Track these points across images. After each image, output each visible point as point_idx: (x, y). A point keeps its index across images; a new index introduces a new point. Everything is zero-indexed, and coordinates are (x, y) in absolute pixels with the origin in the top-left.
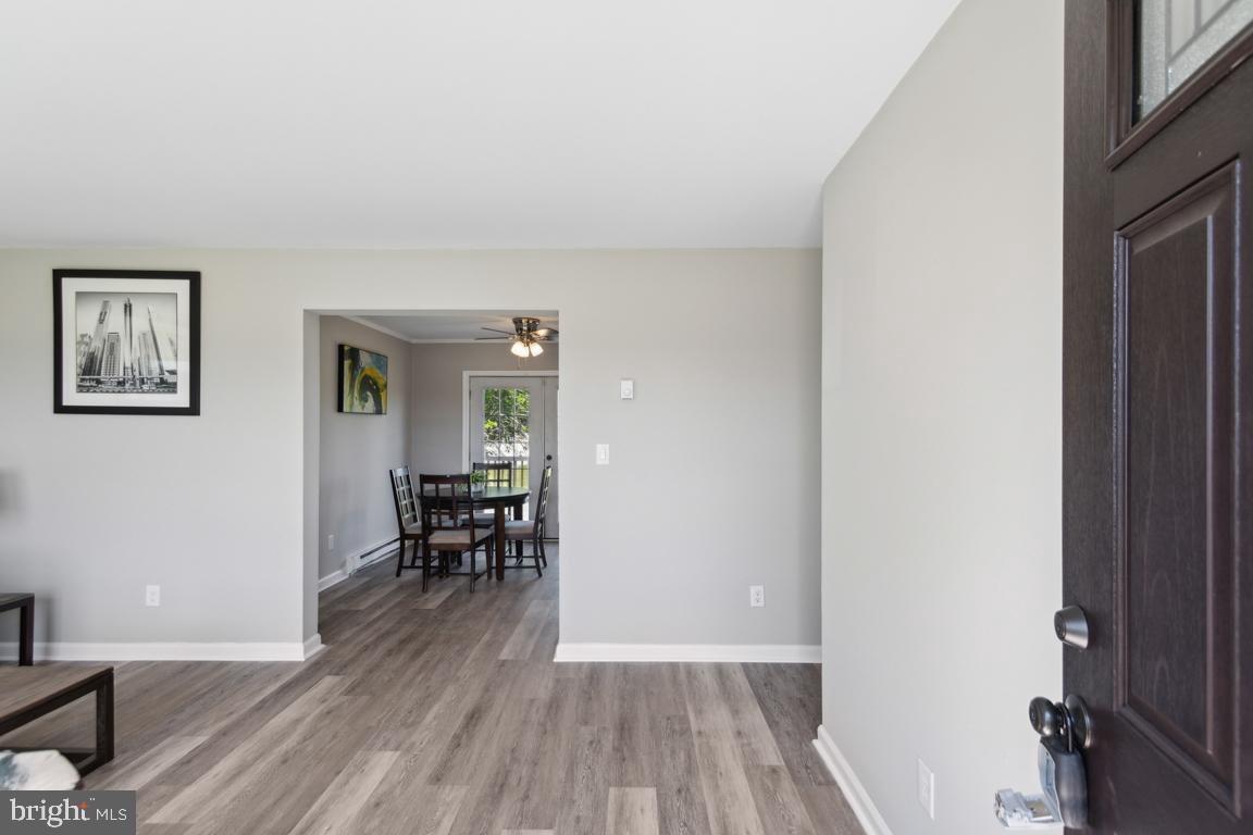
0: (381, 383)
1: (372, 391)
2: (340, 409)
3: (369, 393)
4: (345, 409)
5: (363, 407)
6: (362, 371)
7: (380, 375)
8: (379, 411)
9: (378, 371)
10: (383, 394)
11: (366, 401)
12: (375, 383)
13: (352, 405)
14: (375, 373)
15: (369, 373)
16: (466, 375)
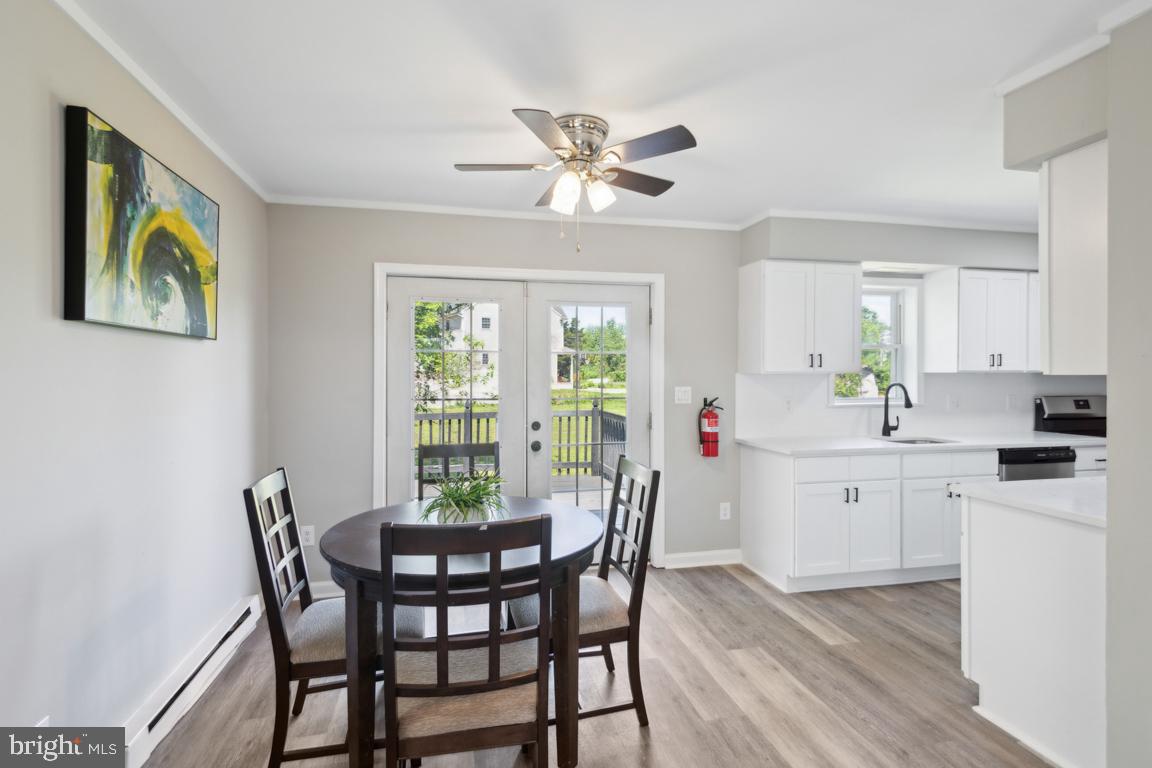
0: (204, 262)
1: (181, 277)
2: (73, 307)
3: (170, 279)
4: (89, 314)
5: (155, 315)
6: (152, 215)
7: (204, 244)
8: (198, 333)
9: (195, 229)
10: (208, 290)
11: (165, 299)
12: (189, 258)
13: (116, 304)
14: (190, 234)
15: (172, 227)
16: (381, 270)
